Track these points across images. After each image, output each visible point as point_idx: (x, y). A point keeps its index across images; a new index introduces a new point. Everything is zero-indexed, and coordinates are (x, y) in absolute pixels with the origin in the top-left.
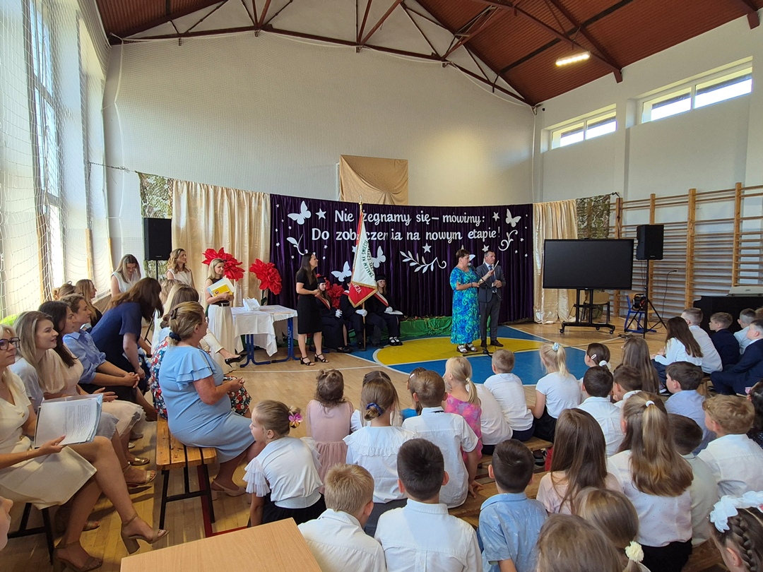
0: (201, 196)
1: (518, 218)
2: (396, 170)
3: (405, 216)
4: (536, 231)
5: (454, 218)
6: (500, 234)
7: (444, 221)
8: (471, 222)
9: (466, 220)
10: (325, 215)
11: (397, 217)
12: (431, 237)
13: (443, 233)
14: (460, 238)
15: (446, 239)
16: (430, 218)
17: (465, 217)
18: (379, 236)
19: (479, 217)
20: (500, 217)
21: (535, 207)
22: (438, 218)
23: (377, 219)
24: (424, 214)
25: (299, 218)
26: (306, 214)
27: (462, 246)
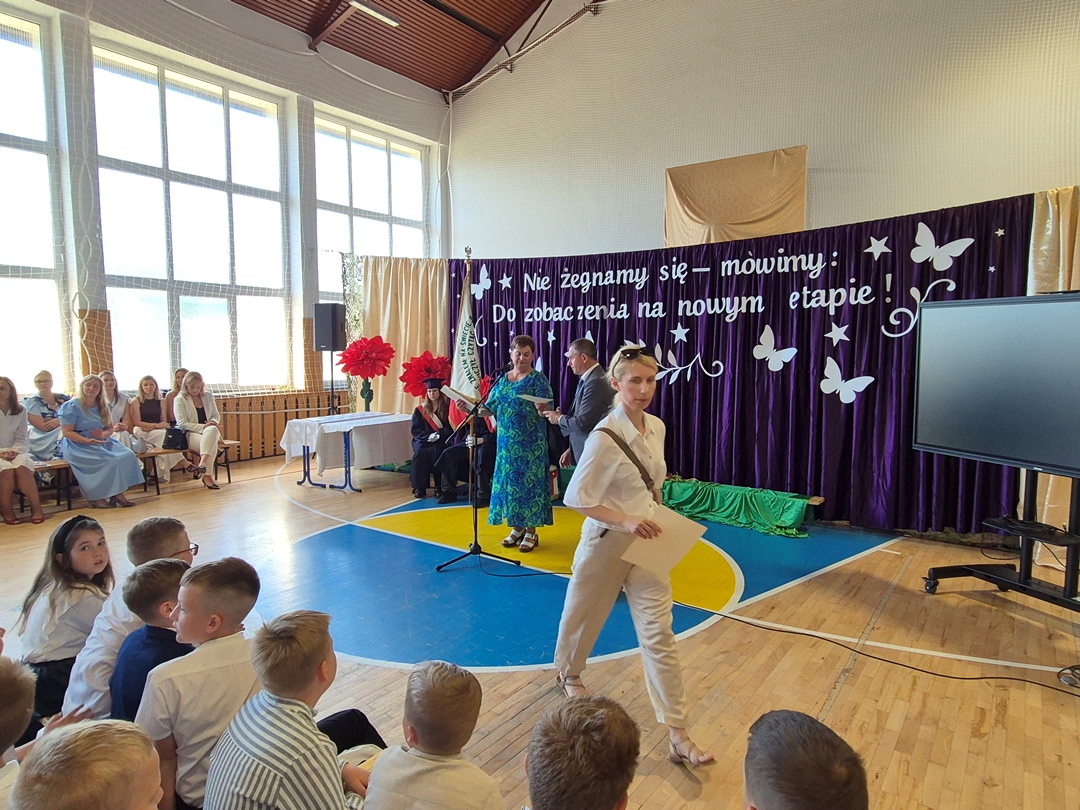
1: (960, 246)
2: (774, 172)
3: (638, 270)
4: (1039, 278)
5: (749, 264)
6: (891, 294)
7: (723, 274)
8: (795, 269)
9: (783, 265)
10: (511, 283)
11: (622, 275)
12: (691, 311)
13: (717, 300)
14: (760, 310)
15: (725, 313)
16: (689, 269)
17: (780, 259)
18: (588, 312)
19: (820, 255)
20: (893, 249)
21: (1041, 202)
22: (708, 269)
23: (585, 282)
24: (678, 264)
25: (478, 290)
26: (485, 282)
27: (767, 327)
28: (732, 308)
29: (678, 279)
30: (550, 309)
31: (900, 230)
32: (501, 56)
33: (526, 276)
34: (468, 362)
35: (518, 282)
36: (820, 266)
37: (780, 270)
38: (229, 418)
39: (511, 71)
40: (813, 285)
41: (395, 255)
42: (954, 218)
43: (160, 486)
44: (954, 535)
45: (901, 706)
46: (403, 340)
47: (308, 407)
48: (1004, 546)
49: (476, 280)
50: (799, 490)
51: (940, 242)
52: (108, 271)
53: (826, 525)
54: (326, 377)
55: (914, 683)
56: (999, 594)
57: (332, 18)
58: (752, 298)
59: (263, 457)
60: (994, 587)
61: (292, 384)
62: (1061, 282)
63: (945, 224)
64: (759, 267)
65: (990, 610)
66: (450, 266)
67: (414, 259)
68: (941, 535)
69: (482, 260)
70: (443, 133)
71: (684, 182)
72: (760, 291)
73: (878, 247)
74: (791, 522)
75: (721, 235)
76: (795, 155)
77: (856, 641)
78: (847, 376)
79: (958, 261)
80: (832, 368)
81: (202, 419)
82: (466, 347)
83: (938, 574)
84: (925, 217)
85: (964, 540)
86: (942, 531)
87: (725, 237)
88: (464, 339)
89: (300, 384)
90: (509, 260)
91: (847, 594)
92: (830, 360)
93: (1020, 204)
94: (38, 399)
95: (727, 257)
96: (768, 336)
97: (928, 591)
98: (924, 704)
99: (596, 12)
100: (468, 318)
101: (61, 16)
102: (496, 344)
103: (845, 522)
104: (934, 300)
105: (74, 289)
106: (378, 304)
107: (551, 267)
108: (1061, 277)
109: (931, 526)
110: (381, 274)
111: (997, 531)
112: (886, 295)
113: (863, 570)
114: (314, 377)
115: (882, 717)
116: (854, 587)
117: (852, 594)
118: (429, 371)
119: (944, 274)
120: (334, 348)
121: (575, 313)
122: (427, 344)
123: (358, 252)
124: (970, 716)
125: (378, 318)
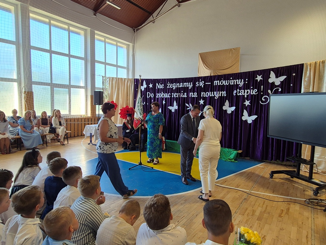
1: (283, 78)
2: (231, 55)
3: (190, 83)
4: (304, 88)
5: (222, 82)
6: (263, 92)
7: (214, 85)
8: (235, 84)
9: (232, 82)
10: (152, 86)
11: (185, 84)
12: (205, 95)
13: (212, 92)
14: (225, 95)
15: (215, 96)
16: (205, 83)
17: (231, 81)
18: (175, 95)
19: (243, 80)
20: (263, 78)
21: (306, 66)
22: (210, 83)
23: (174, 86)
24: (201, 81)
25: (143, 88)
26: (145, 86)
27: (227, 101)
28: (217, 95)
29: (201, 86)
30: (164, 94)
31: (266, 73)
32: (151, 18)
33: (157, 84)
34: (140, 109)
35: (154, 86)
36: (242, 83)
37: (231, 84)
38: (68, 124)
39: (154, 23)
40: (240, 88)
41: (118, 77)
42: (281, 70)
43: (48, 144)
44: (280, 162)
45: (260, 209)
46: (120, 102)
47: (91, 121)
48: (294, 165)
49: (142, 85)
50: (235, 148)
51: (277, 77)
52: (33, 80)
53: (243, 159)
54: (97, 113)
55: (264, 203)
56: (291, 179)
57: (101, 6)
58: (223, 92)
59: (78, 136)
60: (290, 177)
61: (87, 114)
62: (311, 89)
63: (279, 72)
64: (225, 83)
65: (288, 183)
66: (135, 81)
67: (124, 78)
68: (276, 162)
69: (144, 79)
70: (133, 41)
71: (204, 57)
72: (225, 90)
73: (259, 78)
74: (233, 158)
75: (214, 73)
76: (237, 50)
77: (249, 191)
78: (250, 115)
79: (282, 82)
80: (245, 113)
81: (60, 124)
82: (139, 105)
83: (273, 173)
84: (273, 70)
85: (283, 164)
86: (276, 161)
87: (216, 74)
88: (139, 102)
89: (89, 115)
90: (152, 79)
91: (247, 178)
92: (245, 111)
93: (300, 66)
94: (12, 117)
95: (216, 80)
96: (227, 103)
97: (270, 178)
98: (266, 208)
99: (179, 6)
100: (140, 96)
101: (21, 4)
102: (148, 104)
103: (249, 158)
104: (275, 93)
105: (23, 85)
106: (113, 91)
107: (164, 81)
108: (311, 88)
109: (273, 159)
110: (114, 82)
111: (292, 161)
112: (261, 92)
113: (253, 171)
114: (93, 113)
115: (254, 211)
116: (249, 176)
117: (249, 178)
118: (128, 111)
119: (278, 86)
120: (100, 104)
121: (171, 95)
122: (127, 104)
123: (107, 76)
124: (279, 211)
125: (113, 95)
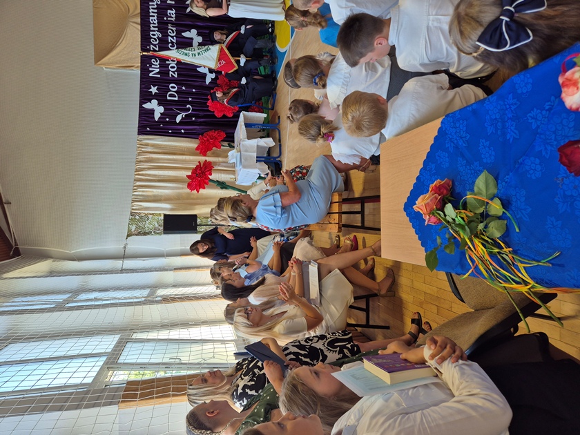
0: (143, 191)
10: (154, 86)
11: (152, 12)
18: (172, 34)
23: (155, 35)
25: (158, 111)
26: (154, 104)
33: (151, 75)
35: (154, 81)
69: (140, 107)
90: (141, 87)
